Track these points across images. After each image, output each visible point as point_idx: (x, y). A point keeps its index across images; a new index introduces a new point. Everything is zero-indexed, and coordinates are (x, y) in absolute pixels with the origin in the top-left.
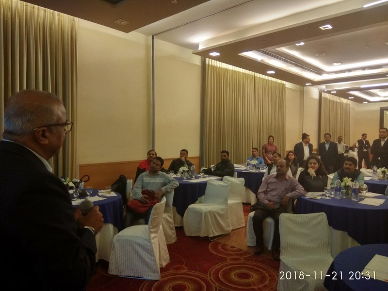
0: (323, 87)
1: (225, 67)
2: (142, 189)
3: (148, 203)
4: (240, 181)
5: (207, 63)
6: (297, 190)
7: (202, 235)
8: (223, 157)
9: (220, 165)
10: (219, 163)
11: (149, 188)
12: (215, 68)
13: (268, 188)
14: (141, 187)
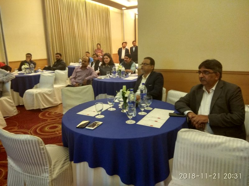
4: (65, 73)
6: (92, 75)
7: (35, 108)
8: (57, 57)
9: (56, 63)
10: (56, 62)
13: (76, 75)
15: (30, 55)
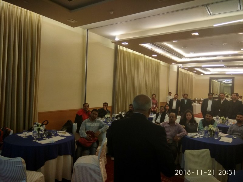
0: (181, 65)
1: (128, 51)
2: (86, 130)
3: (92, 140)
5: (118, 48)
11: (91, 130)
12: (122, 51)
14: (85, 129)
15: (107, 105)
